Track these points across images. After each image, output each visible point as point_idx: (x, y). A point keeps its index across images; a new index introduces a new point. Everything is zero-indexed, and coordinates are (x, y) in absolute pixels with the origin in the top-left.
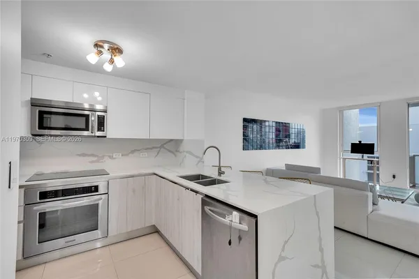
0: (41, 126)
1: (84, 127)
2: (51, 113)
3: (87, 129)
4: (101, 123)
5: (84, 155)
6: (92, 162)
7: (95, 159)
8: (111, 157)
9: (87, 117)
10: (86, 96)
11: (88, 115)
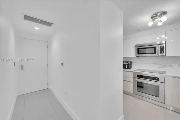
0: (138, 53)
1: (153, 52)
2: (145, 48)
3: (155, 53)
4: (162, 50)
5: (156, 64)
6: (159, 67)
7: (161, 66)
8: (171, 66)
9: (155, 48)
10: (158, 38)
11: (155, 47)
